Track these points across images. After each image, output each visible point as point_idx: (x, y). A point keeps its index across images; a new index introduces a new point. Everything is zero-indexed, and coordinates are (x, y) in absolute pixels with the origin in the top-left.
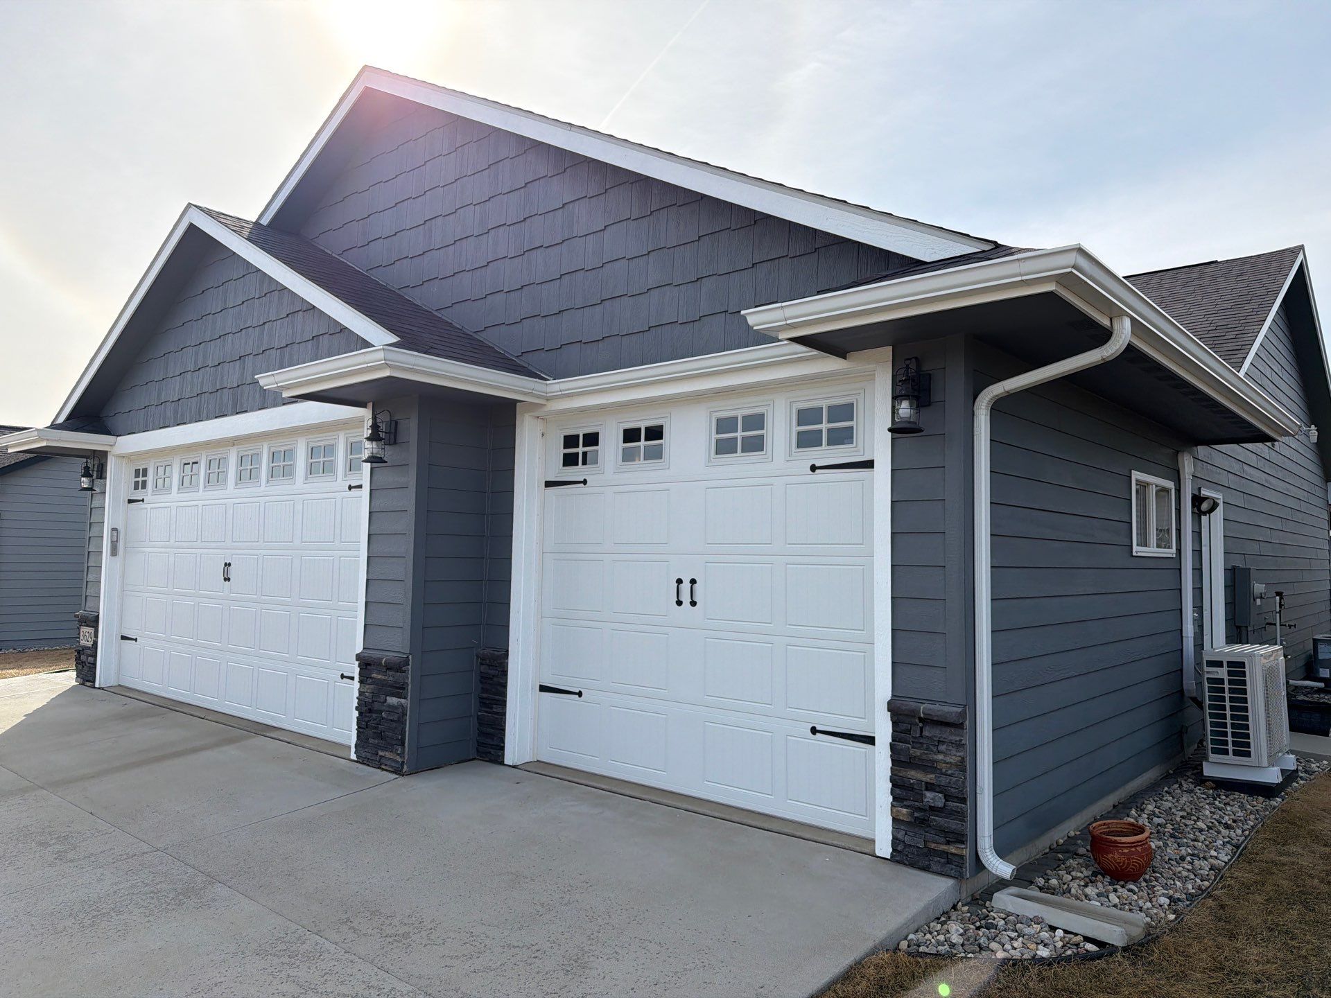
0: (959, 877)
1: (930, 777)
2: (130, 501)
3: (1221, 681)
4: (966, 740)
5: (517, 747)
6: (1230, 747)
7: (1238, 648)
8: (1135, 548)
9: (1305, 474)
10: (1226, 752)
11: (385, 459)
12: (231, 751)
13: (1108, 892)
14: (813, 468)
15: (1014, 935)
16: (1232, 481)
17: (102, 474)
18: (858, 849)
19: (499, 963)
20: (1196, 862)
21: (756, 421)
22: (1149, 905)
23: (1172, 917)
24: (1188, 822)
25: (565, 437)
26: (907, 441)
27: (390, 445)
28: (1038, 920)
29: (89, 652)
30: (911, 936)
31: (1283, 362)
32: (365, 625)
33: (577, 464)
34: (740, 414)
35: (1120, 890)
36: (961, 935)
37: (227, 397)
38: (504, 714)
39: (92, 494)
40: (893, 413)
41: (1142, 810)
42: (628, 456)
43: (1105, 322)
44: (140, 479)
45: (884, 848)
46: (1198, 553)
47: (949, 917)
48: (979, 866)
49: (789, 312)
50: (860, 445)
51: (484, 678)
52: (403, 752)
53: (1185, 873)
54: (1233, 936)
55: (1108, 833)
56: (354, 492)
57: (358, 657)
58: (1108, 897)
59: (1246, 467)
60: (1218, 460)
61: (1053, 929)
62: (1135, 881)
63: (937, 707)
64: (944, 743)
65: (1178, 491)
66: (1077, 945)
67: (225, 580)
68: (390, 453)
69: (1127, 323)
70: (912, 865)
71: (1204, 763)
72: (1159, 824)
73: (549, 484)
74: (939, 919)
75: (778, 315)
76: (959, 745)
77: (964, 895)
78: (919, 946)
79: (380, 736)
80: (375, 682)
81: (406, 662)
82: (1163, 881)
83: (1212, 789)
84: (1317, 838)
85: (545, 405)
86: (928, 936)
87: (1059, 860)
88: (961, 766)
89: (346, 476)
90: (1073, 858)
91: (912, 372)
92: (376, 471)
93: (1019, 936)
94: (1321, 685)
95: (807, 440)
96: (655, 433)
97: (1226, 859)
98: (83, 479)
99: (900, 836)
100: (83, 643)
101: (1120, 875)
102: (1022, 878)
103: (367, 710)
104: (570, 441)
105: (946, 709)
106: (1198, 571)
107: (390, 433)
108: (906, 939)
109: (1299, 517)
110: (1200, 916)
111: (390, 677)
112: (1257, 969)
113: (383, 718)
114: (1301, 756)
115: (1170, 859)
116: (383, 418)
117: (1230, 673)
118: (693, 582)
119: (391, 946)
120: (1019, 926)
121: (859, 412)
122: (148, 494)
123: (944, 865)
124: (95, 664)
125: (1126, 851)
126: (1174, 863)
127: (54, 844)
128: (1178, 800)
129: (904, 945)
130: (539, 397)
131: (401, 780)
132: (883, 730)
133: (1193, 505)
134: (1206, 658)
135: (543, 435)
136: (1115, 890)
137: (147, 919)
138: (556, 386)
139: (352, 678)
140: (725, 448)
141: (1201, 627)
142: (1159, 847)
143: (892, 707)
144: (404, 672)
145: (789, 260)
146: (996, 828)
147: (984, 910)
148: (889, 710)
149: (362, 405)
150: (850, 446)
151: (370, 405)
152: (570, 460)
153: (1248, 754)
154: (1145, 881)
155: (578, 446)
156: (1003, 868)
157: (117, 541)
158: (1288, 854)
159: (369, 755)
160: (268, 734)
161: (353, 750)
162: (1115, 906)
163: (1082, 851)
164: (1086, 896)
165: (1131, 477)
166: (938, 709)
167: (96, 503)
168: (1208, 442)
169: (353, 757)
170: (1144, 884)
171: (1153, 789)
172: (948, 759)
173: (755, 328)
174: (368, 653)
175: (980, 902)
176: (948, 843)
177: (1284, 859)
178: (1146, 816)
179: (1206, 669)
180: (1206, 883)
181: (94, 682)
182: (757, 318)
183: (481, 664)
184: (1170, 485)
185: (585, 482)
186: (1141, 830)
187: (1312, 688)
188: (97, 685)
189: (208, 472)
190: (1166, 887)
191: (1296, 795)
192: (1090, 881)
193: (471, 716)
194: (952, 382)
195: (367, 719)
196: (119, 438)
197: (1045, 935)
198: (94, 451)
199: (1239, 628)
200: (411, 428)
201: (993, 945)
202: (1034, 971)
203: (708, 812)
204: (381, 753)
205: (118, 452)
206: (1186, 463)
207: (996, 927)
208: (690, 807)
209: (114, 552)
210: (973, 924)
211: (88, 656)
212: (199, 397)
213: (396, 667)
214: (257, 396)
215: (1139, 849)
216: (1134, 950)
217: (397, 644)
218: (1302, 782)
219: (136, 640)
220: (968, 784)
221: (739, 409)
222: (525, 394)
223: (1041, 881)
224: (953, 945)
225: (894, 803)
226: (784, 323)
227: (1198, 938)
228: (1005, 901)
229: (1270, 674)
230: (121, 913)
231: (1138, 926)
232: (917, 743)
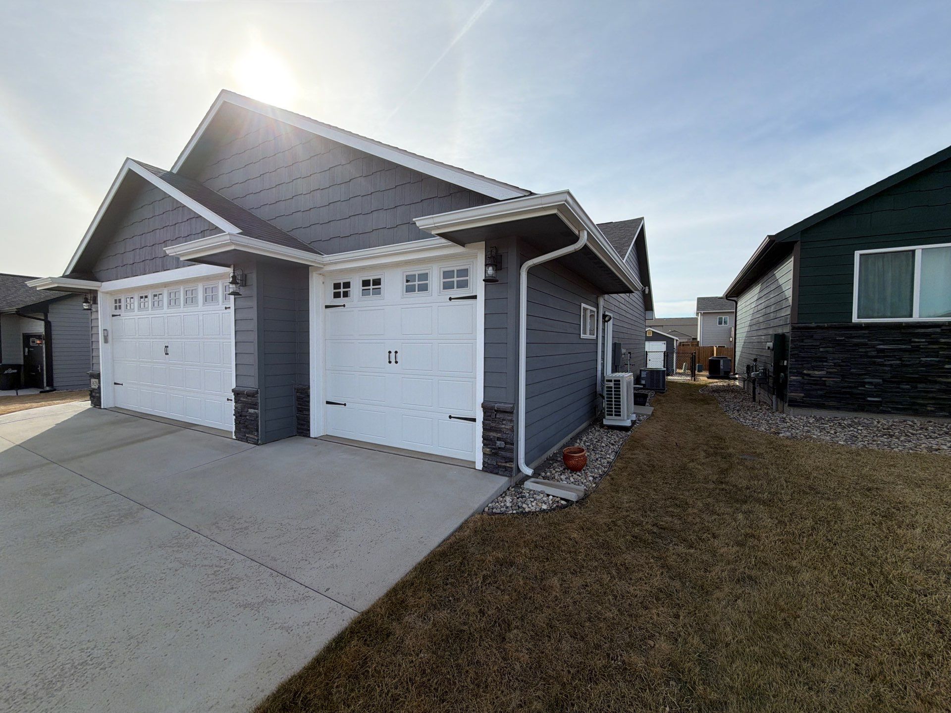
0: (511, 476)
1: (499, 435)
2: (113, 316)
3: (611, 387)
4: (514, 419)
5: (316, 429)
6: (614, 413)
7: (617, 374)
8: (582, 335)
9: (639, 307)
10: (612, 415)
11: (241, 293)
12: (169, 437)
13: (569, 476)
14: (450, 299)
15: (532, 500)
16: (616, 309)
17: (95, 301)
18: (468, 466)
19: (294, 538)
20: (602, 460)
21: (424, 277)
22: (585, 481)
23: (594, 485)
24: (599, 444)
25: (334, 284)
26: (492, 286)
27: (243, 286)
28: (542, 492)
29: (96, 391)
30: (490, 505)
31: (634, 263)
32: (236, 375)
33: (340, 297)
34: (417, 273)
35: (574, 475)
36: (511, 502)
37: (159, 262)
38: (309, 415)
39: (91, 312)
40: (485, 272)
41: (581, 440)
42: (365, 293)
43: (577, 232)
44: (118, 304)
45: (480, 466)
46: (603, 337)
47: (506, 494)
48: (519, 470)
49: (436, 220)
50: (471, 287)
51: (298, 398)
52: (258, 434)
53: (598, 466)
54: (617, 492)
55: (570, 453)
56: (228, 310)
57: (233, 391)
58: (569, 479)
59: (621, 304)
60: (611, 300)
61: (548, 495)
62: (580, 471)
63: (502, 405)
64: (505, 420)
65: (598, 312)
66: (558, 502)
67: (166, 354)
68: (243, 290)
69: (586, 233)
70: (491, 472)
71: (604, 419)
72: (588, 445)
73: (327, 307)
74: (502, 495)
75: (431, 221)
76: (511, 421)
77: (512, 483)
78: (493, 509)
79: (246, 427)
80: (243, 402)
81: (257, 392)
82: (590, 470)
83: (606, 429)
84: (644, 446)
85: (323, 268)
86: (497, 504)
87: (551, 463)
88: (512, 430)
89: (223, 302)
90: (556, 463)
91: (494, 253)
92: (237, 299)
93: (534, 500)
94: (642, 386)
95: (447, 286)
96: (377, 282)
97: (613, 458)
98: (84, 304)
99: (486, 460)
100: (93, 387)
101: (575, 469)
102: (536, 474)
103: (240, 416)
104: (337, 286)
105: (506, 406)
106: (603, 344)
107: (243, 280)
108: (487, 506)
109: (636, 324)
110: (605, 484)
111: (249, 400)
112: (627, 505)
113: (247, 419)
114: (638, 415)
115: (593, 460)
116: (239, 273)
117: (615, 384)
118: (396, 352)
119: (237, 535)
120: (535, 496)
121: (470, 273)
122: (122, 312)
123: (504, 472)
124: (100, 397)
125: (577, 459)
126: (594, 461)
127: (53, 494)
128: (595, 434)
129: (486, 509)
130: (319, 263)
131: (258, 447)
132: (480, 415)
133: (603, 319)
134: (606, 379)
135: (323, 283)
136: (572, 476)
137: (98, 533)
138: (327, 258)
139: (231, 400)
140: (410, 289)
141: (604, 366)
142: (588, 455)
143: (484, 406)
144: (256, 397)
145: (438, 199)
146: (526, 454)
147: (521, 490)
148: (482, 407)
149: (228, 266)
150: (467, 288)
151: (232, 266)
152: (337, 295)
153: (620, 415)
154: (584, 470)
155: (340, 288)
156: (529, 471)
157: (107, 336)
158: (635, 454)
159: (241, 437)
160: (191, 428)
161: (234, 434)
162: (572, 483)
163: (559, 459)
164: (561, 479)
165: (581, 306)
166: (502, 406)
167: (93, 317)
168: (608, 293)
169: (234, 437)
170: (583, 472)
171: (585, 431)
172: (507, 427)
173: (420, 228)
174: (238, 389)
175: (519, 486)
176: (506, 462)
177: (633, 456)
178: (583, 442)
179: (606, 383)
180: (606, 469)
181: (100, 405)
182: (422, 222)
183: (297, 392)
184: (595, 309)
185: (344, 306)
186: (583, 450)
187: (638, 388)
188: (102, 407)
189: (153, 300)
190: (592, 472)
191: (636, 430)
192: (562, 473)
193: (293, 416)
194: (511, 258)
195: (239, 420)
196: (103, 283)
197: (545, 499)
198: (91, 290)
199: (616, 366)
200: (253, 278)
201: (524, 506)
202: (540, 516)
203: (404, 454)
204: (247, 435)
205: (102, 291)
206: (601, 301)
207: (525, 497)
208: (395, 453)
209: (106, 341)
210: (516, 496)
211: (96, 393)
212: (144, 262)
213: (253, 395)
214: (175, 262)
215: (582, 458)
216: (581, 502)
217: (252, 384)
218: (638, 425)
219: (122, 384)
220: (515, 437)
221: (416, 270)
222: (312, 262)
223: (543, 474)
224: (507, 507)
225: (484, 447)
226: (434, 225)
227: (605, 494)
228: (529, 485)
229: (628, 384)
230: (83, 531)
231: (582, 491)
232: (494, 421)
